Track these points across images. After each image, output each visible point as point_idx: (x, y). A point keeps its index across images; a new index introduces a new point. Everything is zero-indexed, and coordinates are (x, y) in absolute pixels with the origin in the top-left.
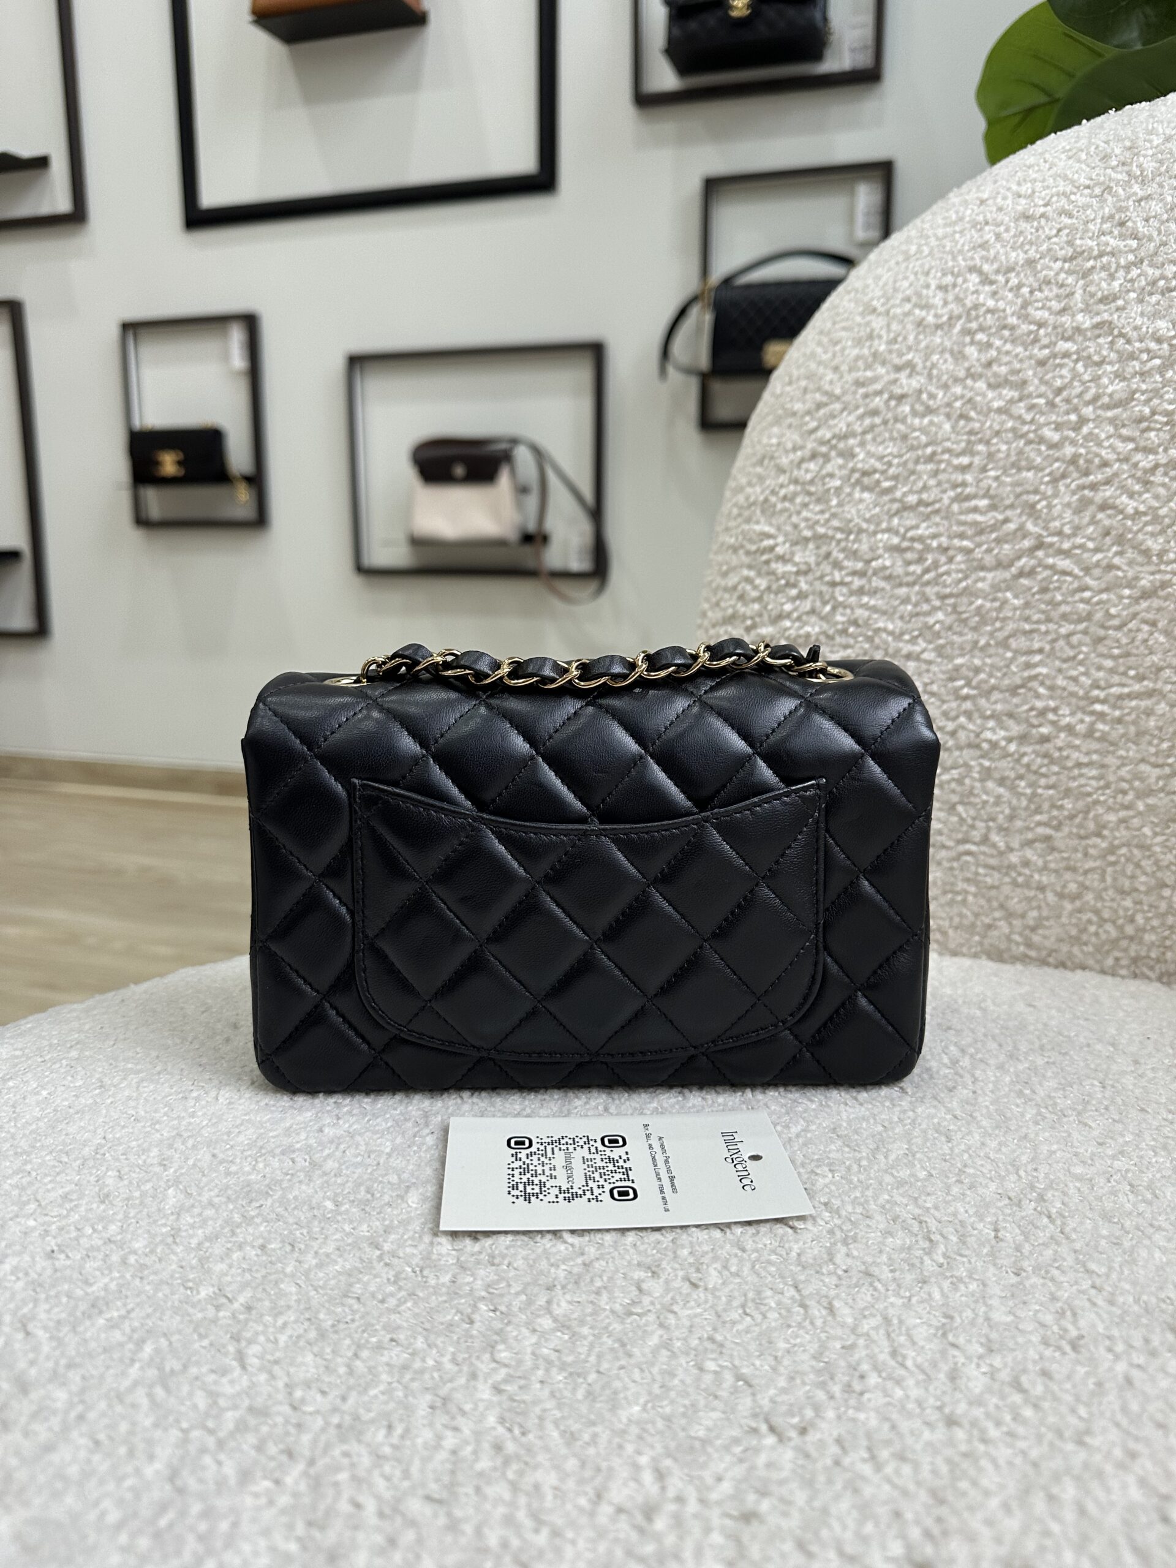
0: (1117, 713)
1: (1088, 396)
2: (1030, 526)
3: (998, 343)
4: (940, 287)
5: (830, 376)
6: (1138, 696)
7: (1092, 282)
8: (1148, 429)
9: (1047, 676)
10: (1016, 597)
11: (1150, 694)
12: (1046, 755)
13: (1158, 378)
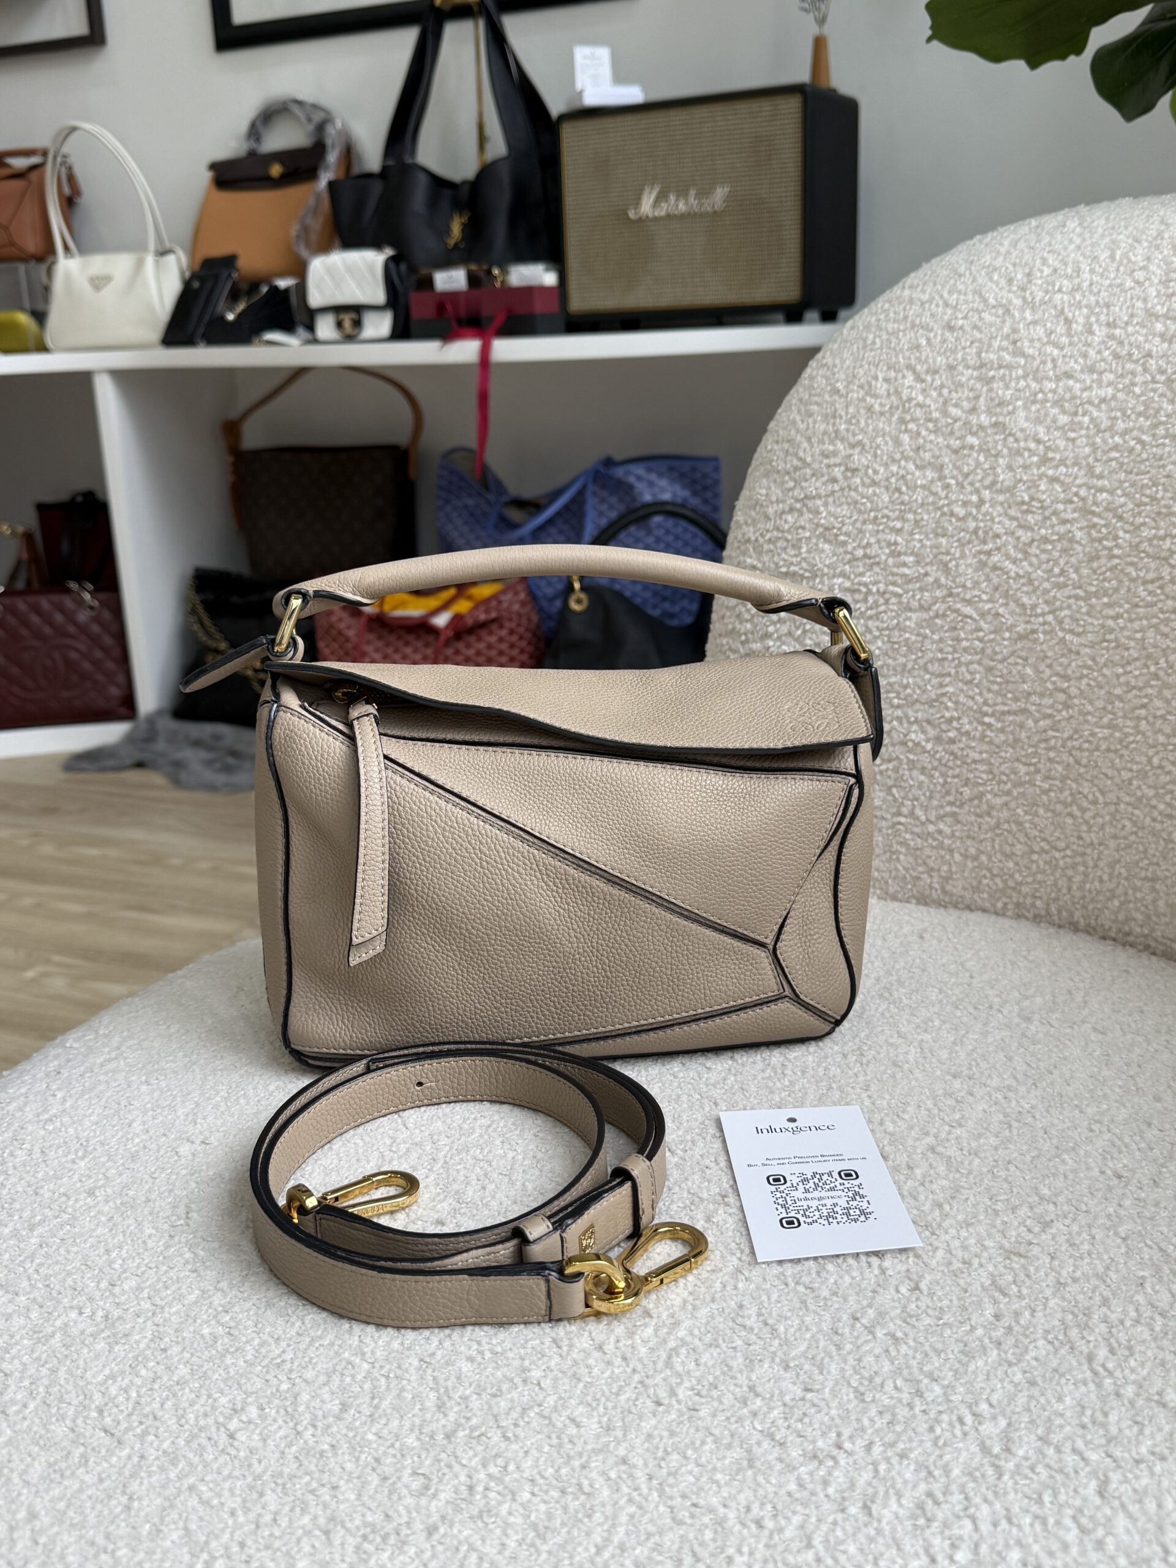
0: (999, 725)
1: (987, 482)
2: (943, 580)
3: (924, 433)
4: (886, 380)
5: (805, 445)
6: (1015, 713)
7: (991, 390)
8: (1028, 512)
9: (953, 693)
10: (933, 633)
11: (1024, 711)
12: (952, 753)
13: (1035, 471)
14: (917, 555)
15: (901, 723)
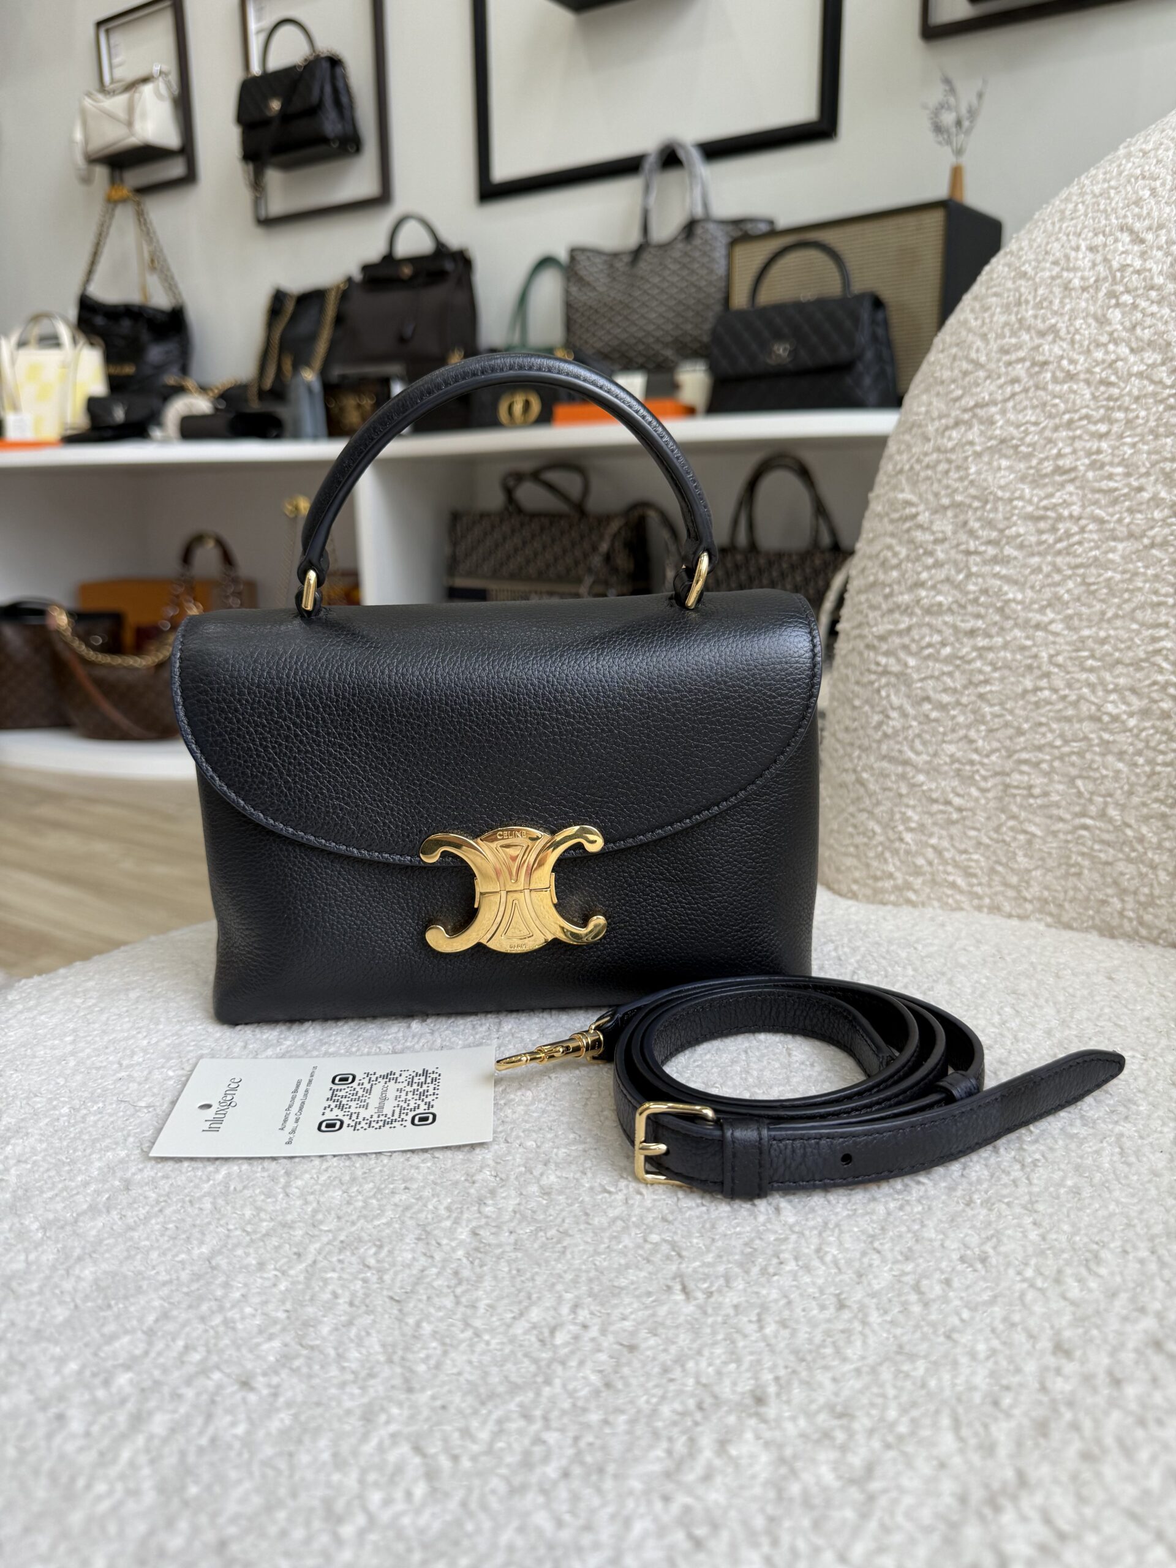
14: (1127, 466)
15: (1094, 691)
